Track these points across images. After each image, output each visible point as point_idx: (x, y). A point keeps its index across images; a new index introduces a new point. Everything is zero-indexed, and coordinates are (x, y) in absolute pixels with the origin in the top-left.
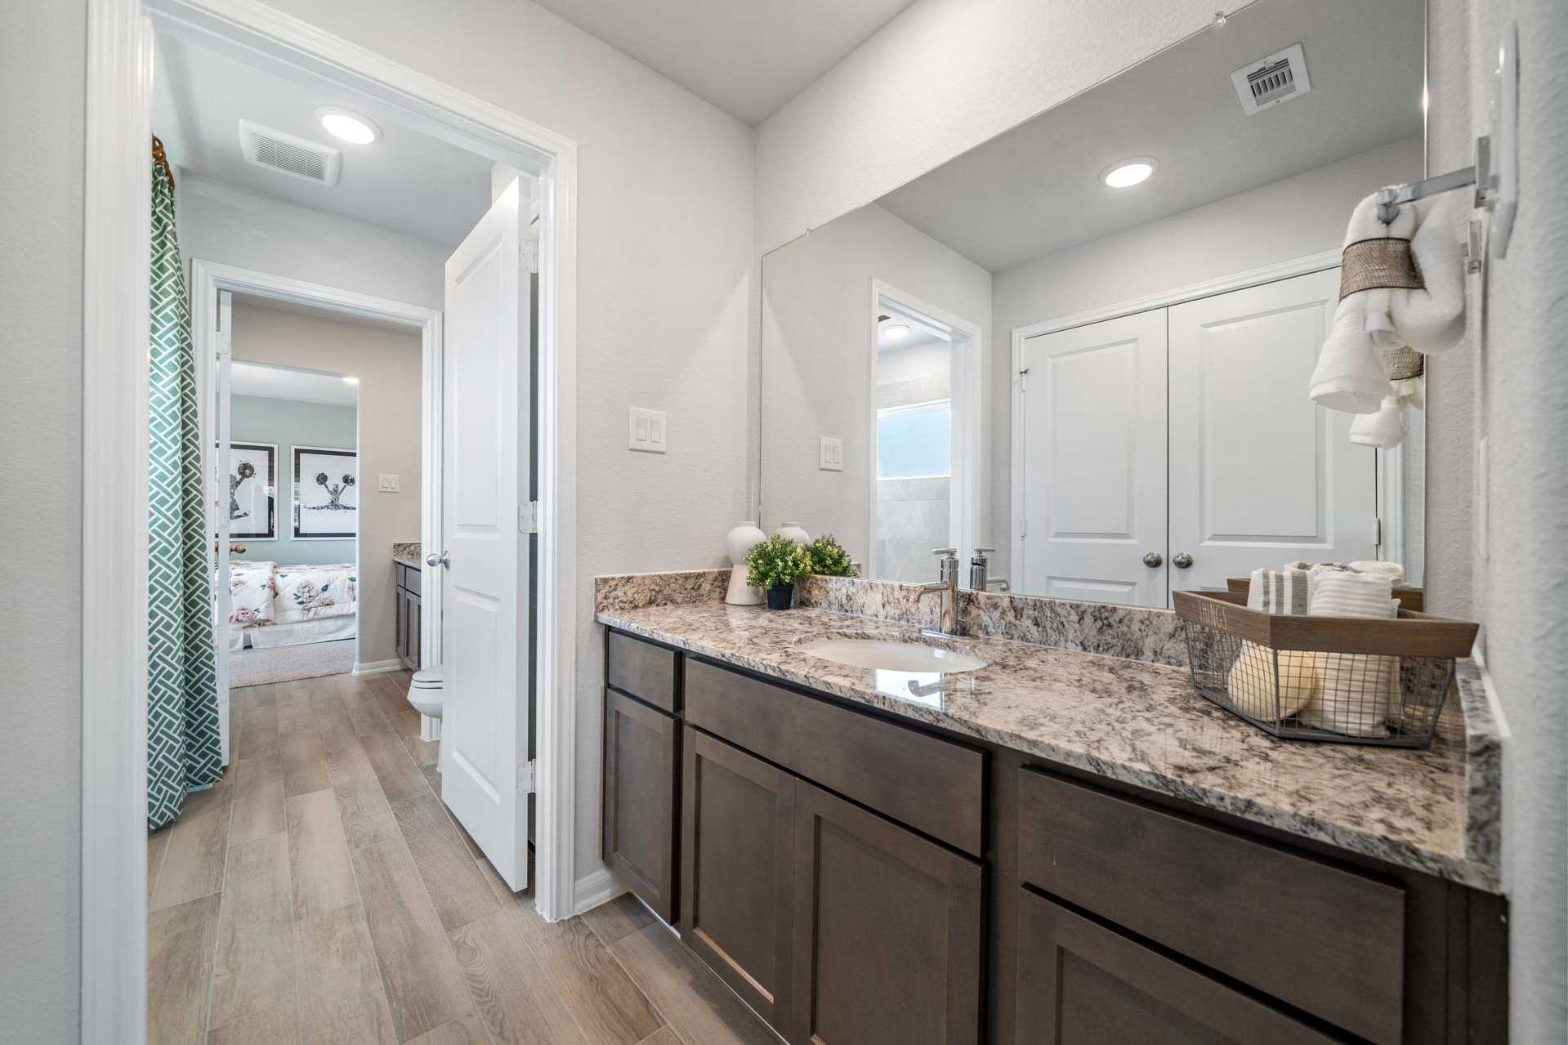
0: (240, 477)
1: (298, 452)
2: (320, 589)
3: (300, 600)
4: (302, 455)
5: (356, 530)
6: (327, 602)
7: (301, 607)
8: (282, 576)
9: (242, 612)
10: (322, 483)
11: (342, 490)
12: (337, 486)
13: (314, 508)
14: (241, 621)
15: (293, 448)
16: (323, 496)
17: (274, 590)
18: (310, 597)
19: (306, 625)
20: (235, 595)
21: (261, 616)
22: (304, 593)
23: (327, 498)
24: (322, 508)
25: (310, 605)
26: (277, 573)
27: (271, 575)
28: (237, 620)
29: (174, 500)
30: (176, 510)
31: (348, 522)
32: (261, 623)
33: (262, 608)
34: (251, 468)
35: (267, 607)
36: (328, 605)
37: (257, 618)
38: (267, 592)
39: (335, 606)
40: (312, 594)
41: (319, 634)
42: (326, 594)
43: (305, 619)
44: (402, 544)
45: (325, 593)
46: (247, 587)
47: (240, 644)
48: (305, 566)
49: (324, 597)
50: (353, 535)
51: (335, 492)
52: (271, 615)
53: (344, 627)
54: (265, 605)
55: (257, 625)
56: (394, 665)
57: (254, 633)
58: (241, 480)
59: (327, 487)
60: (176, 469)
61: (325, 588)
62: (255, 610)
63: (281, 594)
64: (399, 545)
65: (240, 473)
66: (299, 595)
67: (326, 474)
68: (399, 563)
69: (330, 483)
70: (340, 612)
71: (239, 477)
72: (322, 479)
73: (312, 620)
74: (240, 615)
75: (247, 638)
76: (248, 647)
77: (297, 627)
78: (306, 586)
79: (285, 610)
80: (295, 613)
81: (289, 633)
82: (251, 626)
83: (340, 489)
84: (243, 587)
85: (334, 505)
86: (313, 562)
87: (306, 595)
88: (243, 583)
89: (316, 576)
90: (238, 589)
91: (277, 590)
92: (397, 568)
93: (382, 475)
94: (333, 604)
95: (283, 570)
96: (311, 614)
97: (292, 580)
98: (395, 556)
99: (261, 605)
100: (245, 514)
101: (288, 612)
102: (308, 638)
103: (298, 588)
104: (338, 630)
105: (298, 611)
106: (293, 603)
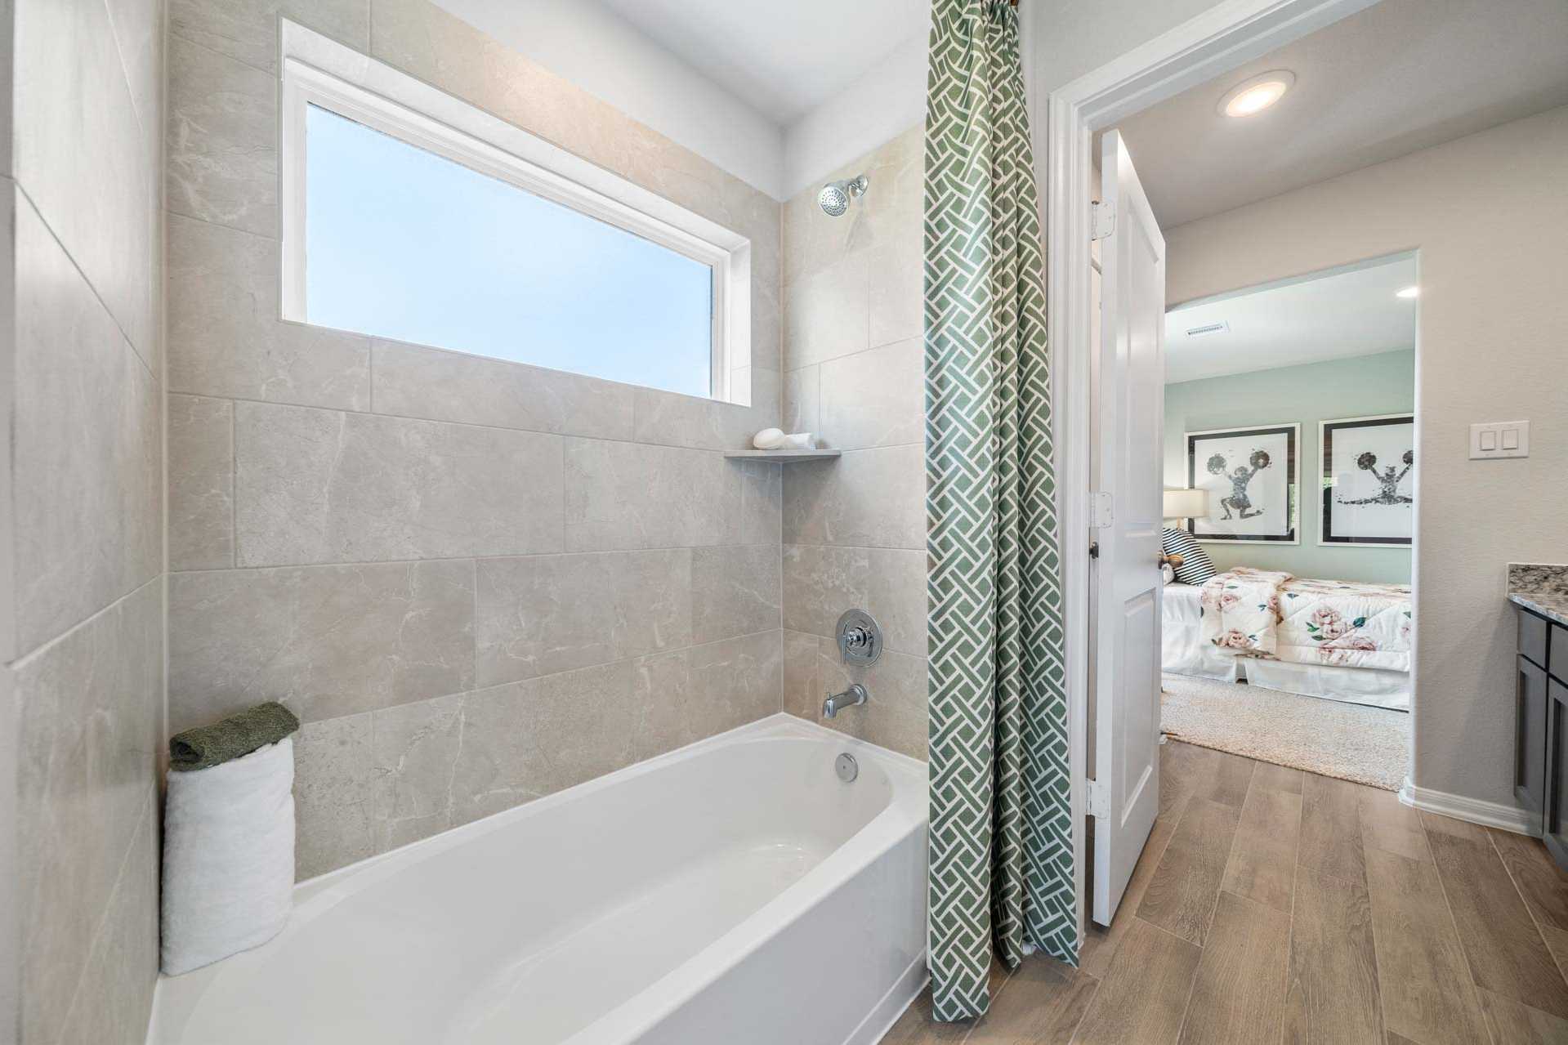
0: (1253, 468)
1: (1329, 429)
2: (1350, 623)
3: (1317, 633)
4: (1335, 432)
5: (1414, 534)
6: (1363, 644)
7: (1319, 643)
8: (1290, 595)
9: (1234, 635)
10: (1366, 467)
11: (1402, 474)
12: (1392, 469)
13: (1353, 503)
14: (1233, 647)
15: (1321, 424)
16: (1369, 485)
17: (1278, 613)
18: (1332, 631)
19: (1326, 672)
20: (1225, 612)
21: (1257, 646)
22: (1323, 624)
23: (1375, 488)
24: (1367, 502)
25: (1333, 644)
26: (1284, 590)
27: (1273, 591)
28: (1228, 644)
29: (979, 479)
30: (983, 497)
31: (1404, 520)
32: (1260, 655)
33: (1259, 635)
34: (1266, 457)
35: (1266, 635)
36: (1363, 648)
37: (1253, 648)
38: (1267, 616)
39: (1378, 653)
40: (1335, 627)
41: (1348, 688)
42: (1360, 632)
43: (1325, 662)
44: (1537, 568)
45: (1360, 630)
46: (1242, 604)
47: (1232, 675)
48: (1333, 583)
49: (1356, 634)
50: (1408, 541)
51: (1390, 478)
52: (1271, 647)
53: (1393, 690)
54: (1264, 631)
55: (1253, 656)
56: (1513, 820)
57: (1250, 665)
58: (1254, 471)
59: (1374, 472)
60: (982, 426)
61: (1360, 623)
62: (1250, 637)
63: (1288, 619)
64: (1527, 569)
65: (1252, 464)
66: (1316, 626)
67: (1373, 453)
68: (1526, 609)
69: (1381, 467)
70: (1384, 664)
71: (1250, 469)
72: (1367, 461)
73: (1336, 666)
74: (1232, 638)
75: (1241, 669)
76: (1242, 681)
77: (1311, 671)
78: (1327, 615)
79: (1292, 644)
80: (1309, 651)
81: (1300, 677)
82: (1246, 656)
83: (1398, 473)
84: (1236, 603)
85: (1388, 497)
86: (1347, 578)
87: (1327, 628)
88: (1236, 599)
89: (1346, 602)
90: (1230, 606)
91: (1282, 614)
92: (1519, 619)
93: (1476, 427)
94: (1374, 649)
95: (1294, 587)
96: (1335, 657)
97: (1303, 604)
98: (1514, 591)
99: (1258, 631)
100: (1258, 512)
101: (1299, 648)
102: (1327, 691)
103: (1314, 615)
104: (1381, 691)
105: (1313, 649)
106: (1306, 636)
